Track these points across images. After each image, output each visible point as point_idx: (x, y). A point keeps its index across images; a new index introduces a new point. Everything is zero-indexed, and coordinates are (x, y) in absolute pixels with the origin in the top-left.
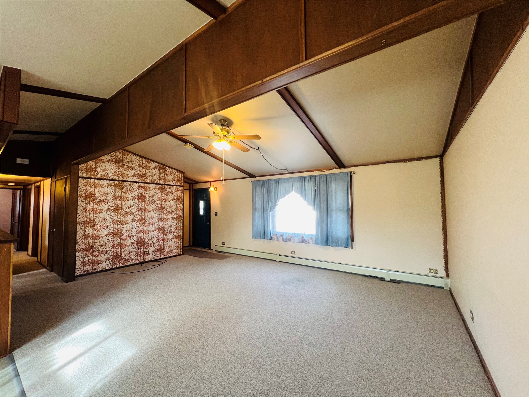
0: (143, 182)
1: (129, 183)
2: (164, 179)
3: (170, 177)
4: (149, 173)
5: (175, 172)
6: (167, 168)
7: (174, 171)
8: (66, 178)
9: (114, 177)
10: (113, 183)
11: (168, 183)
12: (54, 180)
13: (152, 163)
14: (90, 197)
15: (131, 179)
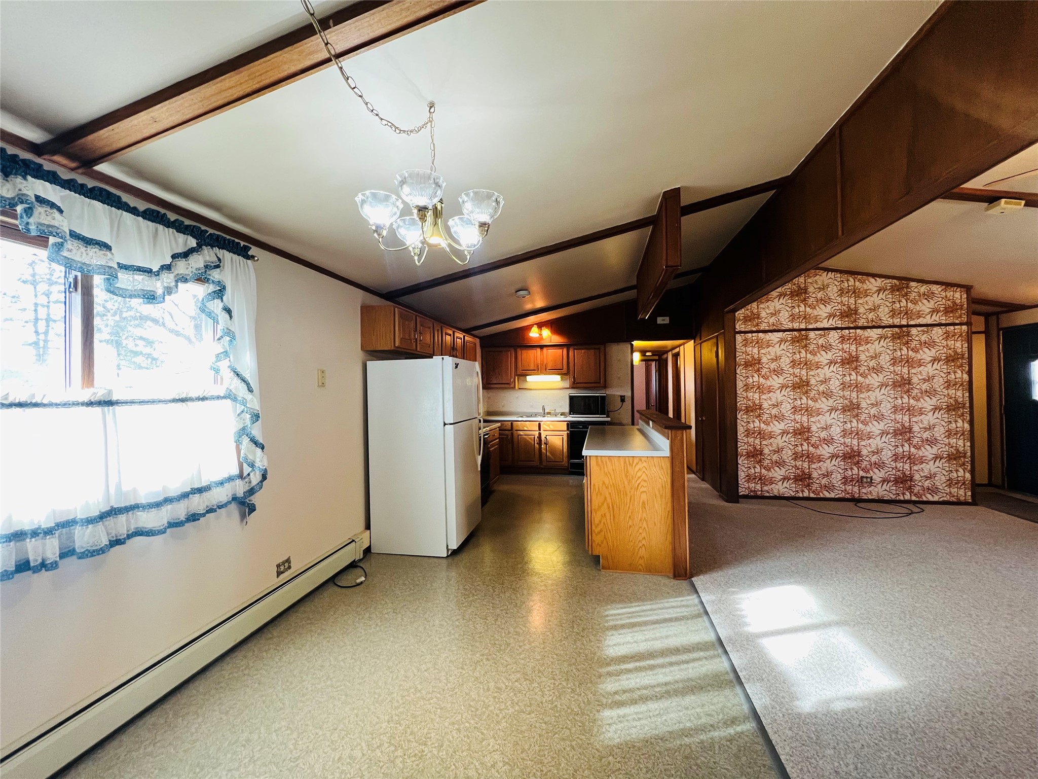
0: (852, 326)
1: (820, 332)
2: (907, 313)
3: (925, 306)
4: (863, 305)
5: (940, 290)
6: (913, 284)
7: (936, 288)
8: (717, 337)
9: (791, 324)
10: (790, 336)
11: (919, 321)
12: (698, 341)
13: (872, 280)
14: (754, 364)
15: (825, 324)
